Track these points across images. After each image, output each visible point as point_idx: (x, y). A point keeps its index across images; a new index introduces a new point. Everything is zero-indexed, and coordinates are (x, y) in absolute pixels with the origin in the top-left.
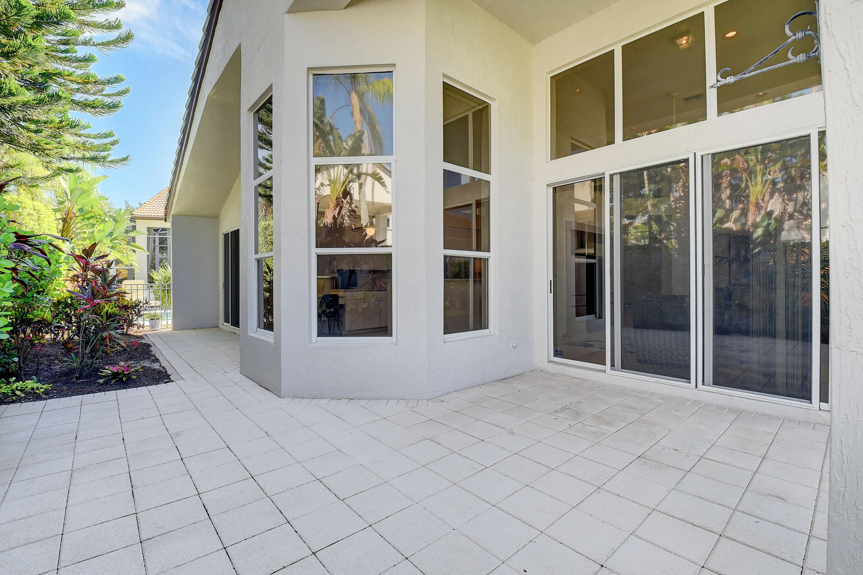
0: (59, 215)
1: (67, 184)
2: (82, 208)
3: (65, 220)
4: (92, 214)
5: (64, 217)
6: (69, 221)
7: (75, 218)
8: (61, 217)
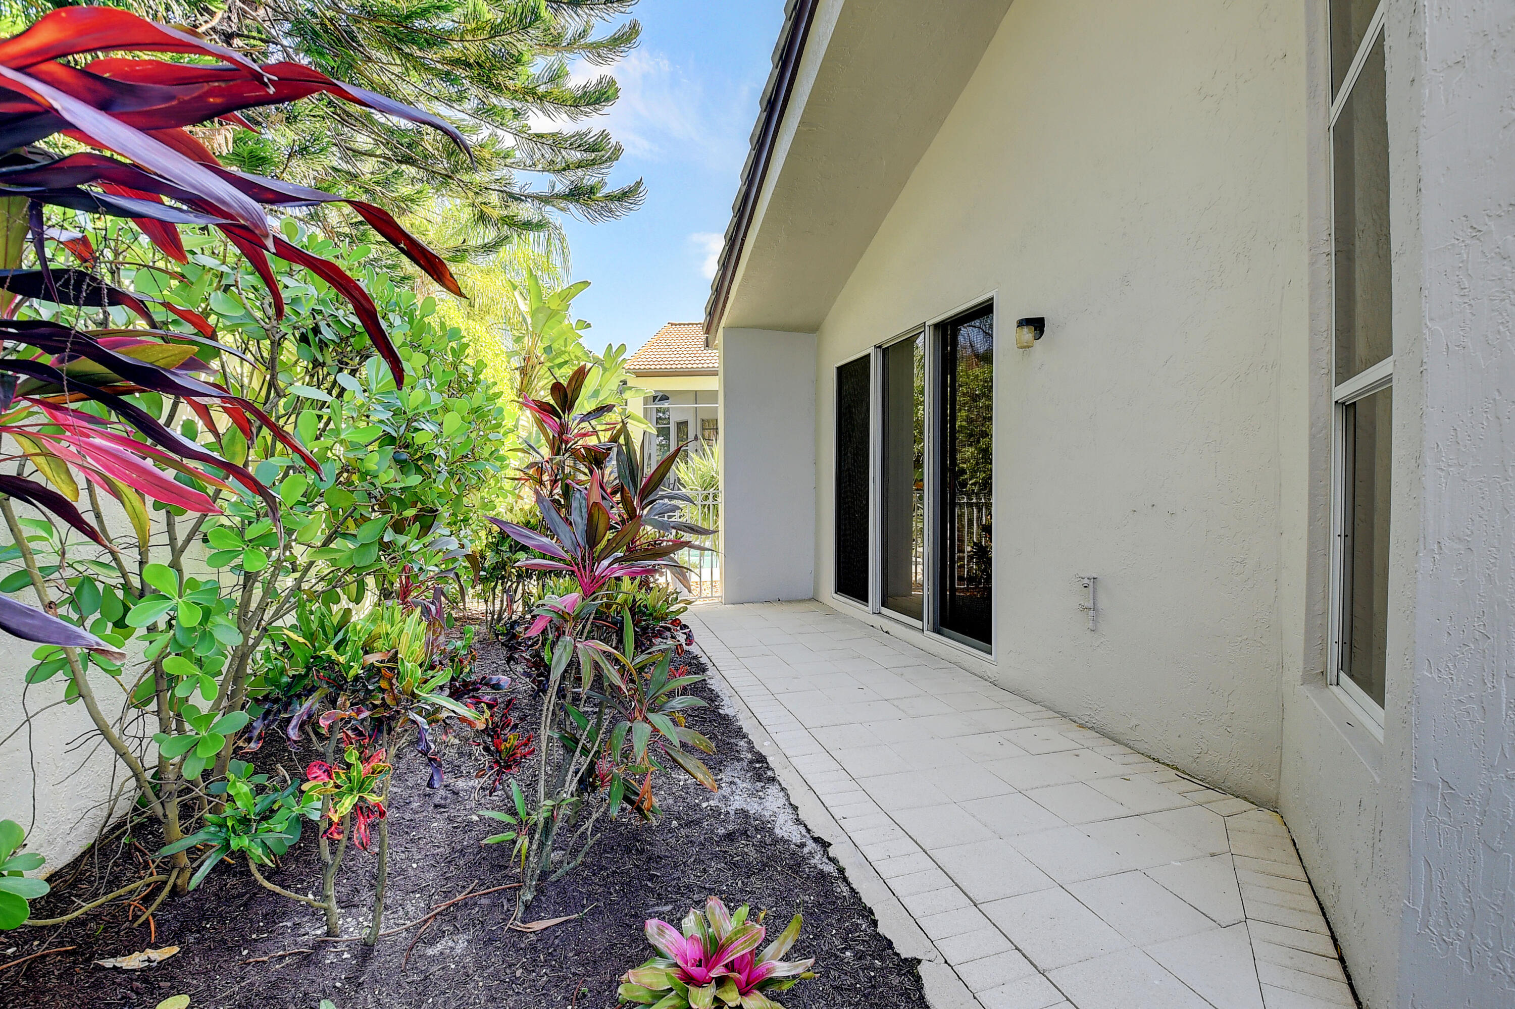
0: (516, 363)
1: (526, 304)
2: (550, 346)
3: (523, 371)
4: (565, 357)
5: (523, 365)
6: (529, 371)
7: (538, 367)
8: (518, 366)
